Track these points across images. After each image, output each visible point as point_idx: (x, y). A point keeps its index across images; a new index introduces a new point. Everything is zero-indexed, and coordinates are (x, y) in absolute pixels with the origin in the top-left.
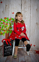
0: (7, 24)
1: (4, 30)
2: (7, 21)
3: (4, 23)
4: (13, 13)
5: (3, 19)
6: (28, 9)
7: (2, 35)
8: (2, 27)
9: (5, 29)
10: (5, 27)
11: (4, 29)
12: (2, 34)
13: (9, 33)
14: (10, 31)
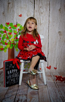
0: (10, 34)
1: (6, 44)
2: (10, 28)
3: (5, 32)
4: (21, 16)
5: (4, 25)
6: (45, 9)
7: (3, 51)
8: (3, 39)
9: (7, 41)
10: (8, 38)
11: (5, 41)
12: (2, 49)
13: (13, 47)
14: (15, 44)
